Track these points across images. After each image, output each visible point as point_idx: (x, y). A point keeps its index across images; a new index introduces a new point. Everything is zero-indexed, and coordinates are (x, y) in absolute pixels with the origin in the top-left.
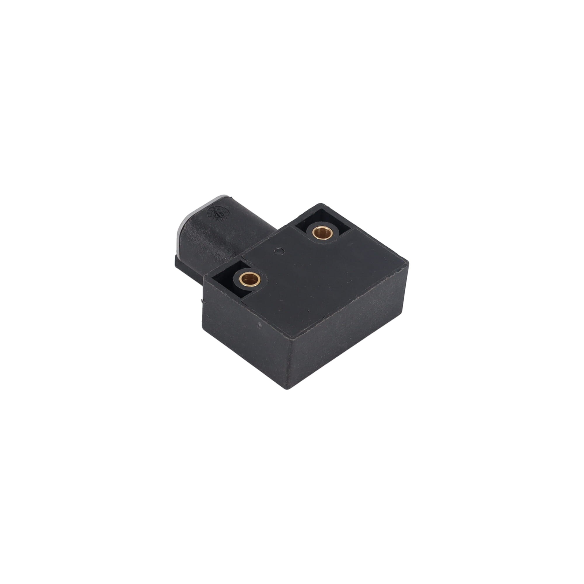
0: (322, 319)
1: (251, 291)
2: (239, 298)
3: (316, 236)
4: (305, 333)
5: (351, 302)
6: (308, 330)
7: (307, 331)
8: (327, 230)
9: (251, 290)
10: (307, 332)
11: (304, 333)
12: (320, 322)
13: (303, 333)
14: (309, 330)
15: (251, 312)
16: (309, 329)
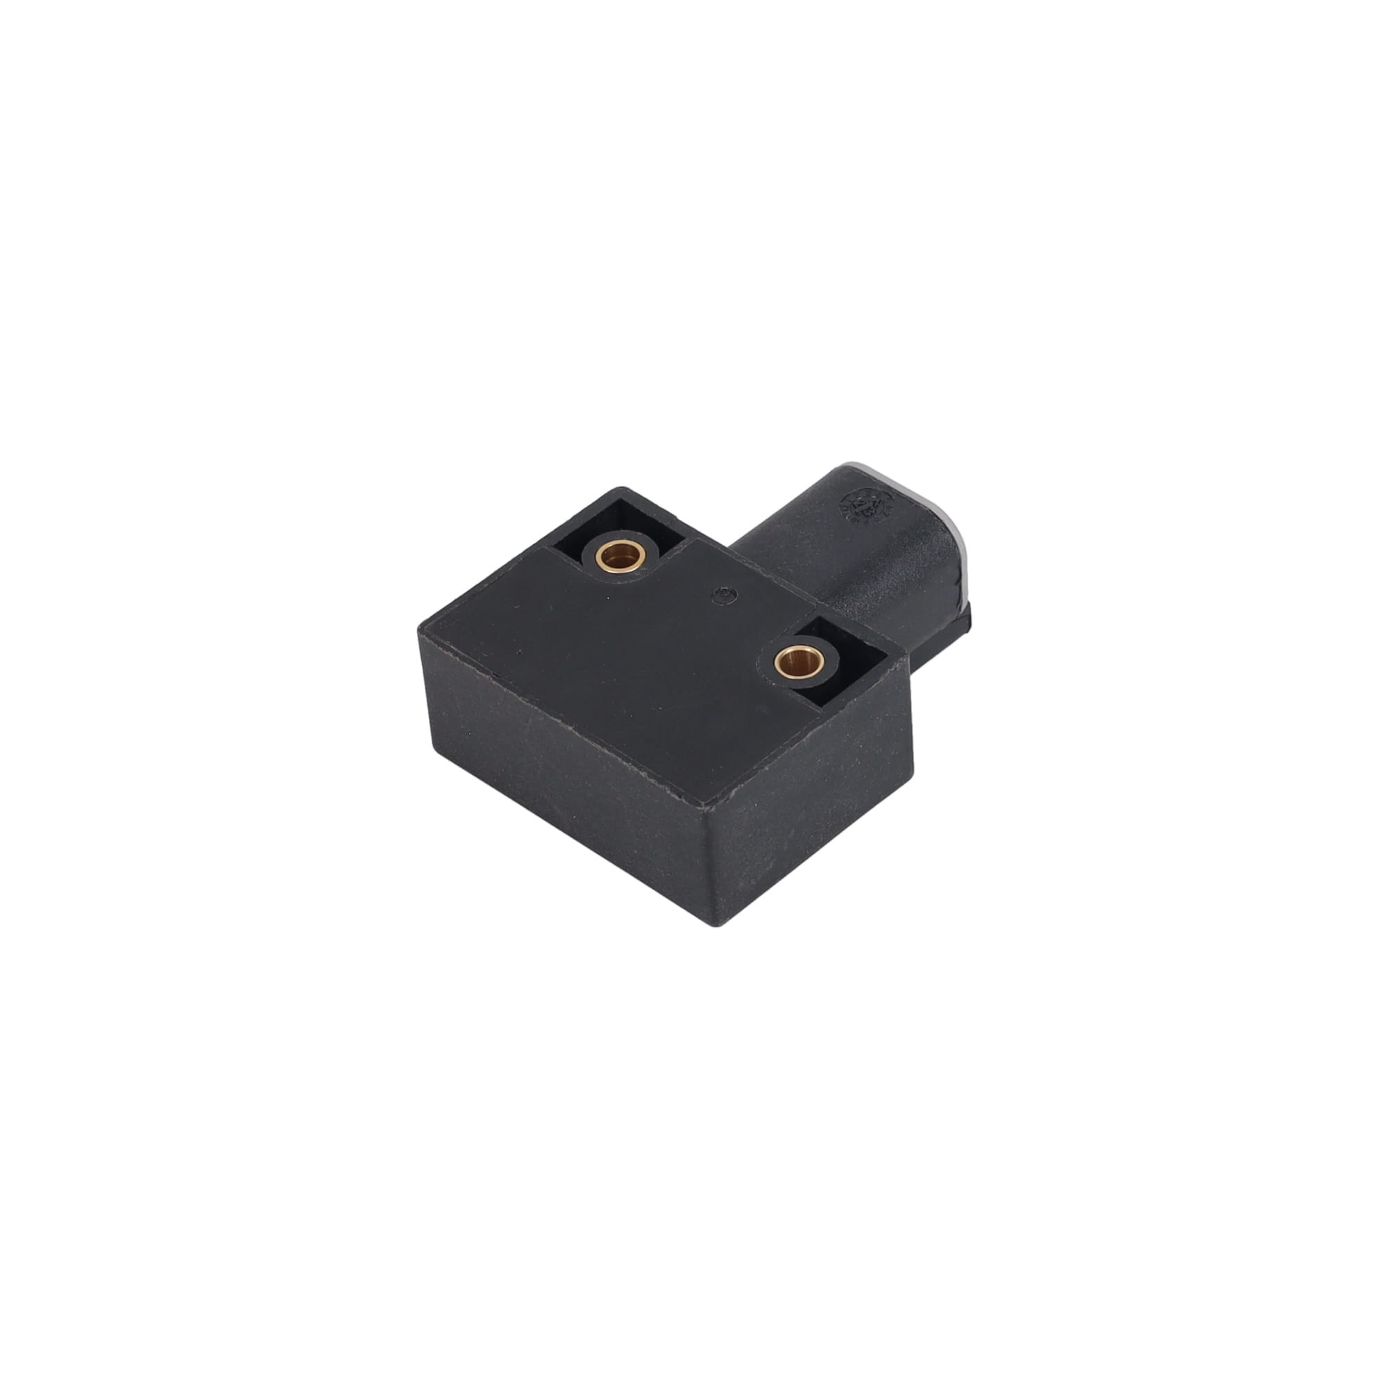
1: (580, 560)
4: (440, 649)
5: (552, 718)
6: (452, 652)
7: (447, 651)
10: (445, 652)
11: (441, 647)
12: (480, 671)
13: (440, 644)
14: (451, 655)
16: (456, 654)
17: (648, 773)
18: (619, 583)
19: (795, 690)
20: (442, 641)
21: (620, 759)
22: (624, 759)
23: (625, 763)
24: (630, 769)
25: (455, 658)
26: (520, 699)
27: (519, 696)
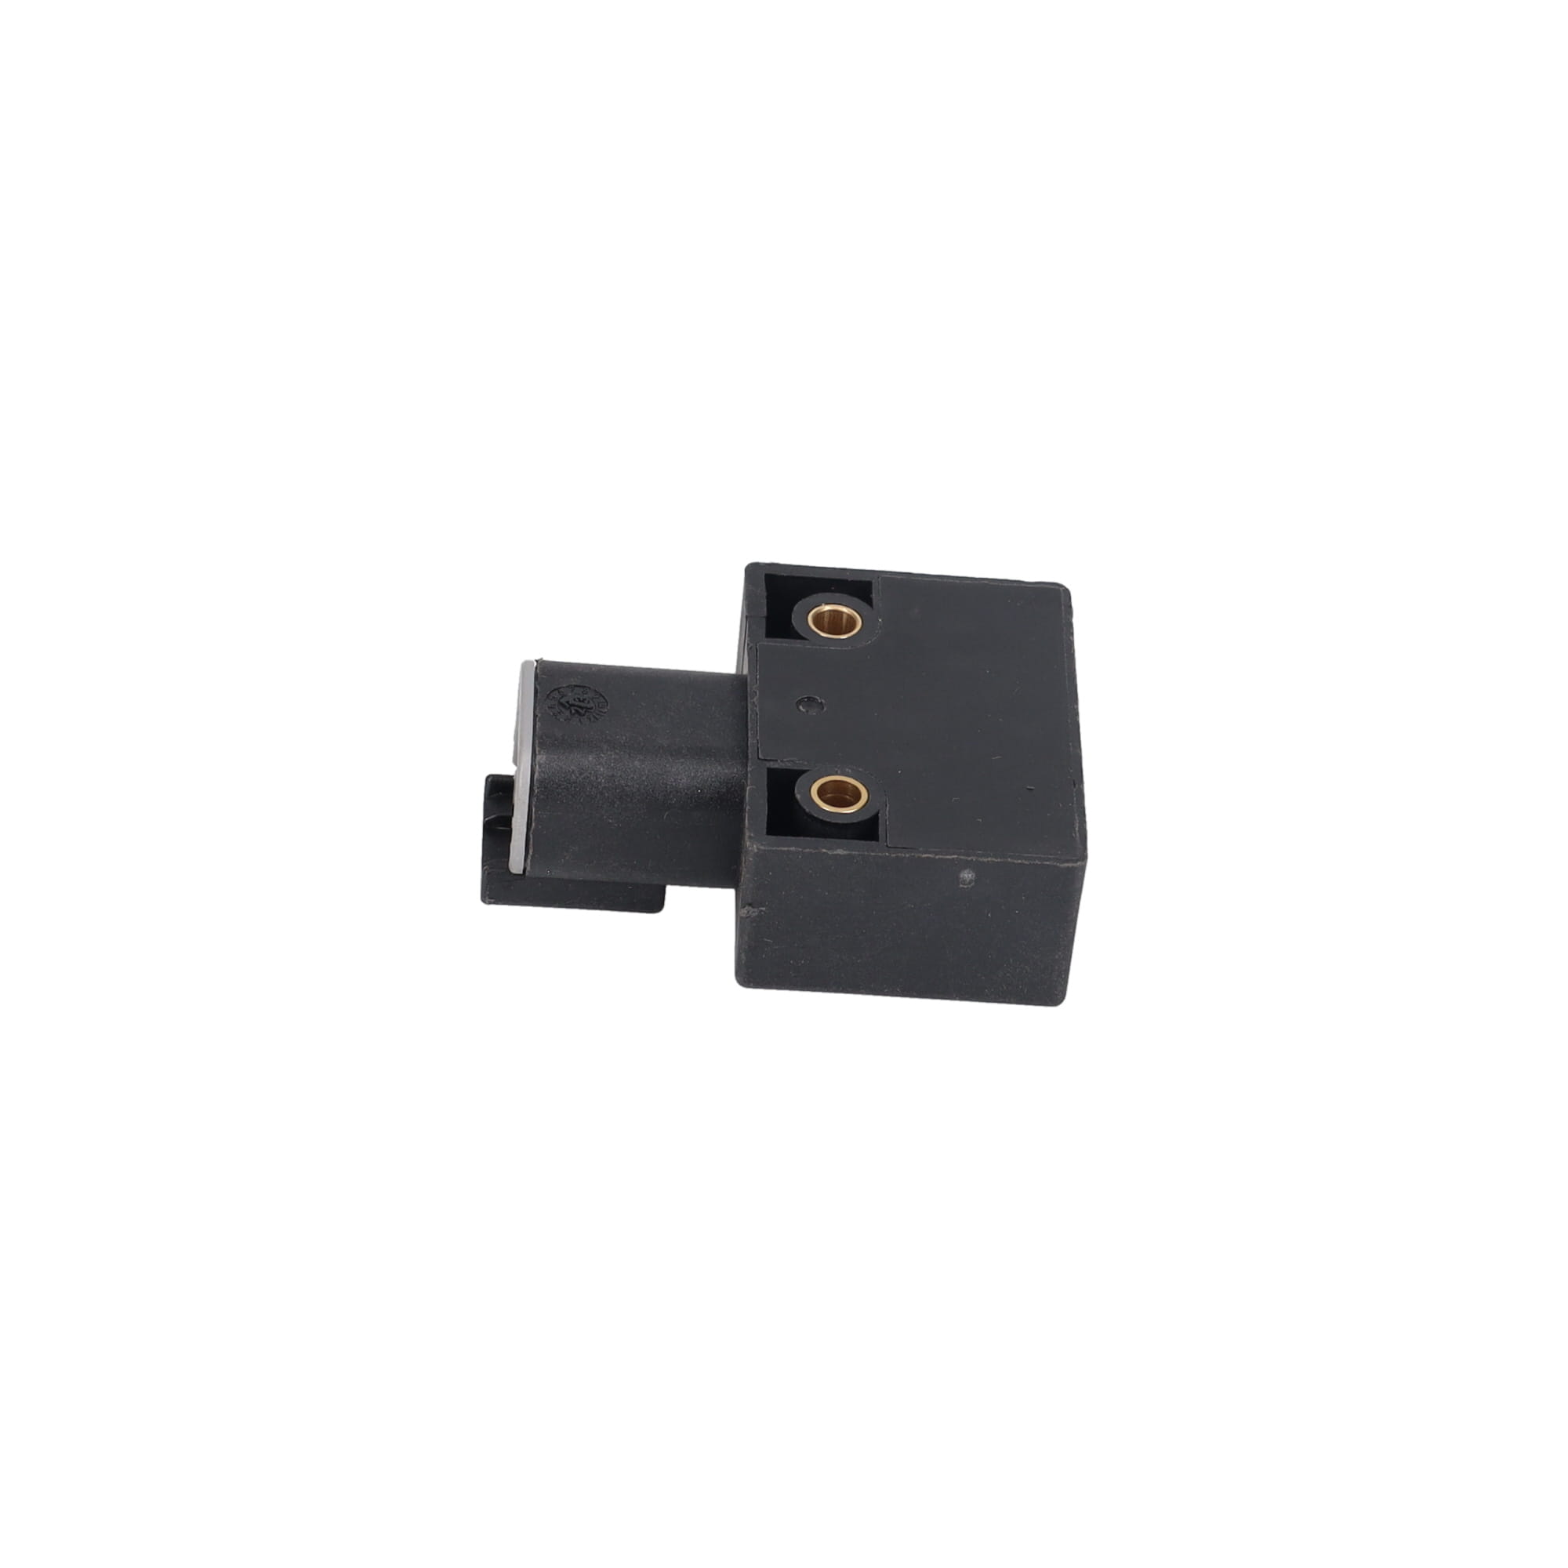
3: (819, 629)
8: (846, 613)
15: (937, 857)
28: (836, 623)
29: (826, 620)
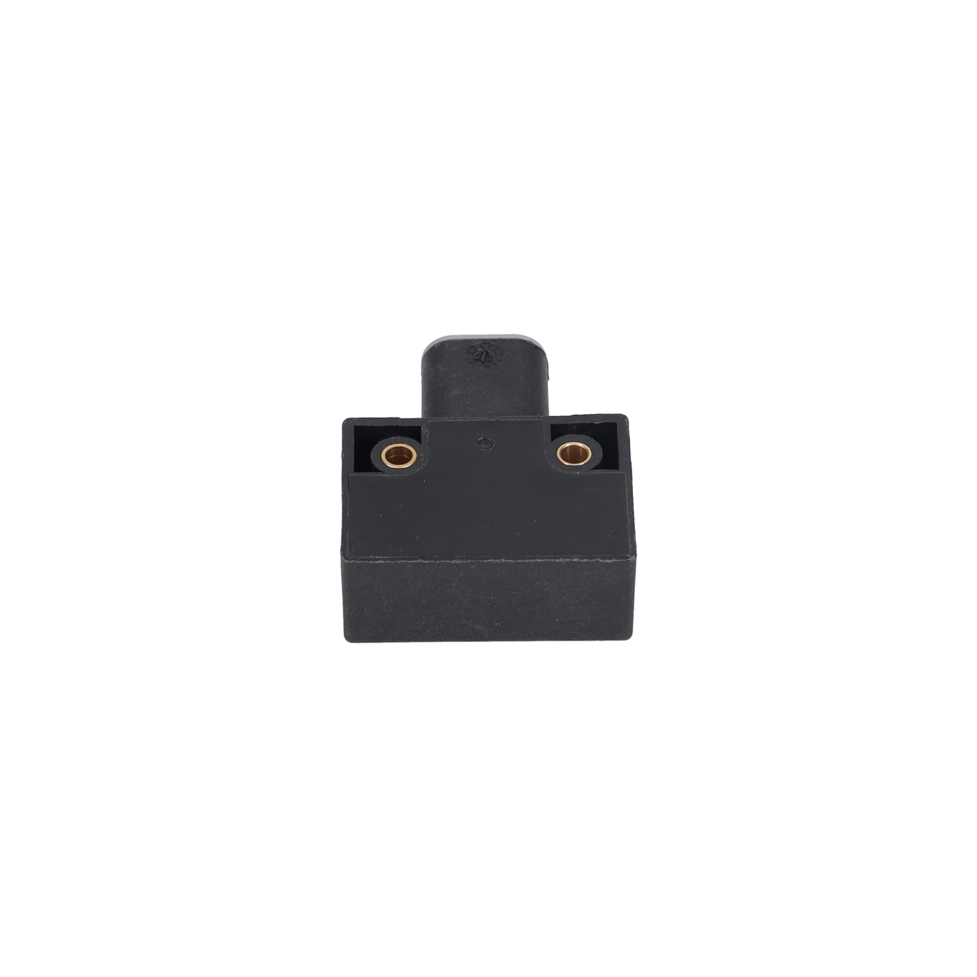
0: (418, 557)
1: (379, 471)
2: (353, 470)
5: (485, 561)
6: (382, 560)
8: (582, 448)
9: (381, 470)
12: (411, 560)
17: (578, 557)
18: (418, 470)
19: (592, 469)
20: (367, 557)
21: (553, 560)
22: (554, 558)
23: (558, 560)
24: (563, 562)
25: (386, 562)
26: (453, 562)
27: (452, 561)
28: (575, 455)
29: (568, 451)
